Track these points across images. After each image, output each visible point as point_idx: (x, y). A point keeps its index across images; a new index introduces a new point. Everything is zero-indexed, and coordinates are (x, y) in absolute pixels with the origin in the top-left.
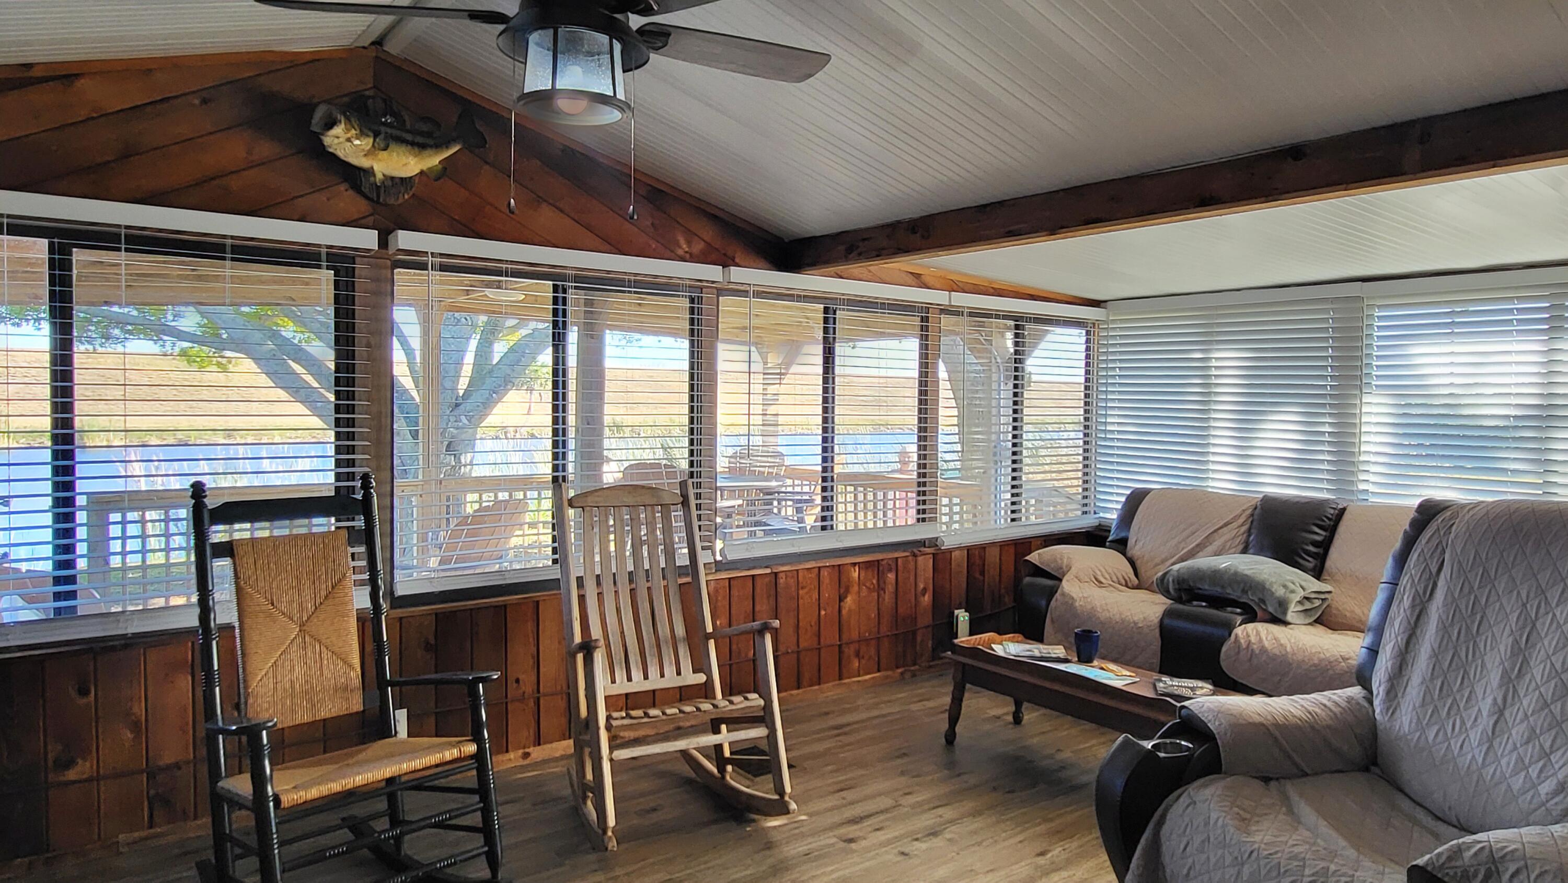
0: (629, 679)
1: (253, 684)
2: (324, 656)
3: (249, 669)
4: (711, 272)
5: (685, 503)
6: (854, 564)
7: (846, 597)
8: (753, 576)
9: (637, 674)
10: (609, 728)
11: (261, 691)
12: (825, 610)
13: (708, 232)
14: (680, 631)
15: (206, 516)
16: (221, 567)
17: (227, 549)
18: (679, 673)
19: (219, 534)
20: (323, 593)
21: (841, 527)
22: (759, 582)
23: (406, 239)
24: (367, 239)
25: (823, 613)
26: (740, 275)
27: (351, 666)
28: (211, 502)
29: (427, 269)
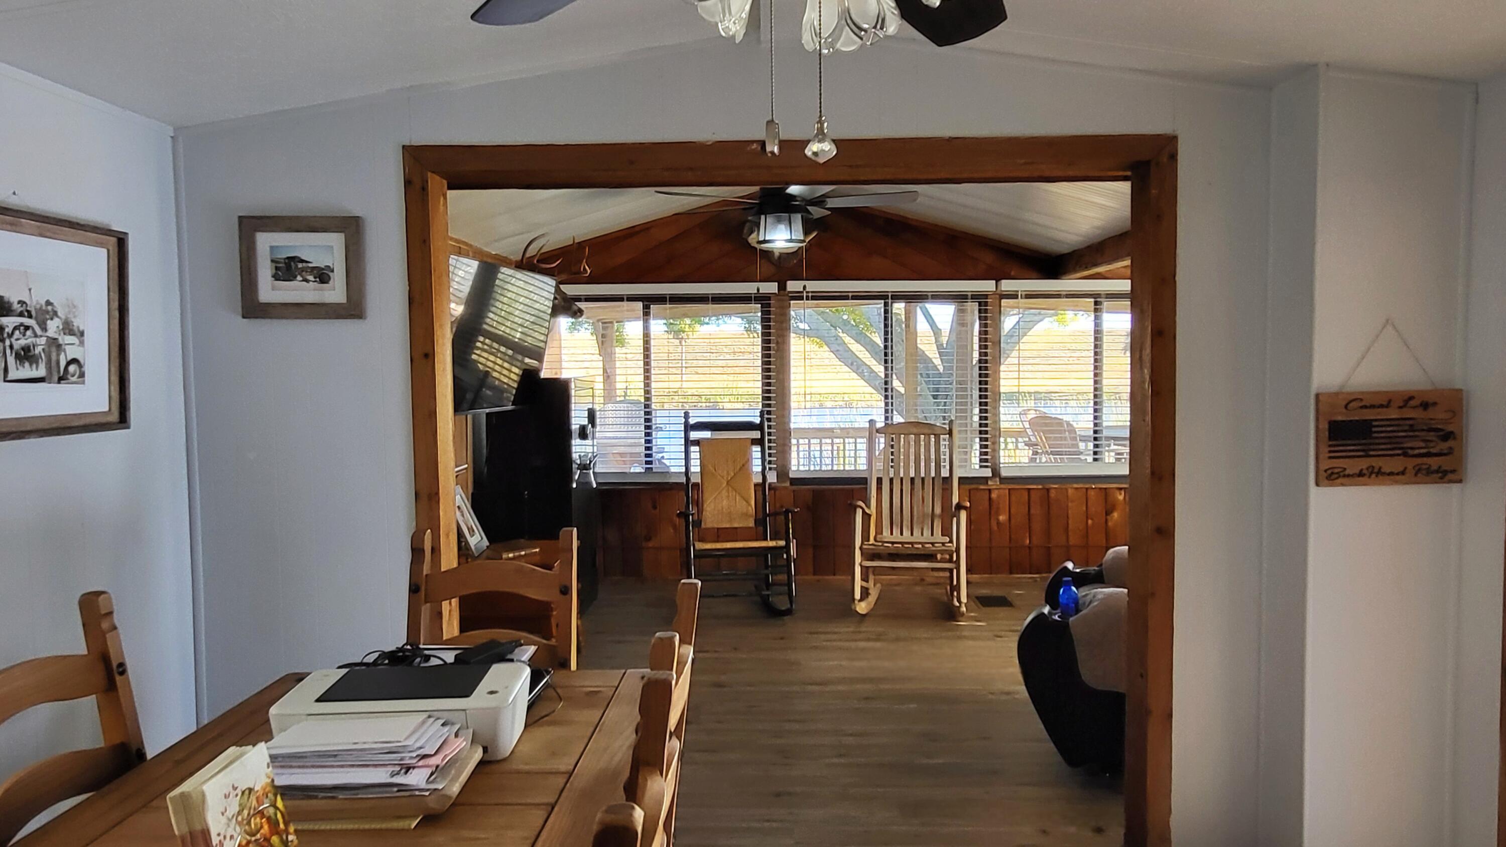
0: (902, 534)
1: (705, 506)
2: (737, 498)
3: (704, 498)
4: (987, 286)
5: (950, 433)
6: (1121, 489)
7: (1112, 512)
8: (1029, 489)
9: (907, 533)
10: (861, 548)
11: (708, 509)
12: (1092, 519)
13: (988, 258)
14: (938, 510)
15: (689, 428)
16: (694, 449)
17: (697, 443)
18: (932, 535)
19: (694, 435)
20: (738, 467)
21: (1107, 461)
22: (1032, 493)
23: (793, 286)
24: (771, 288)
25: (1090, 522)
26: (1007, 285)
27: (749, 505)
28: (692, 421)
29: (803, 299)
